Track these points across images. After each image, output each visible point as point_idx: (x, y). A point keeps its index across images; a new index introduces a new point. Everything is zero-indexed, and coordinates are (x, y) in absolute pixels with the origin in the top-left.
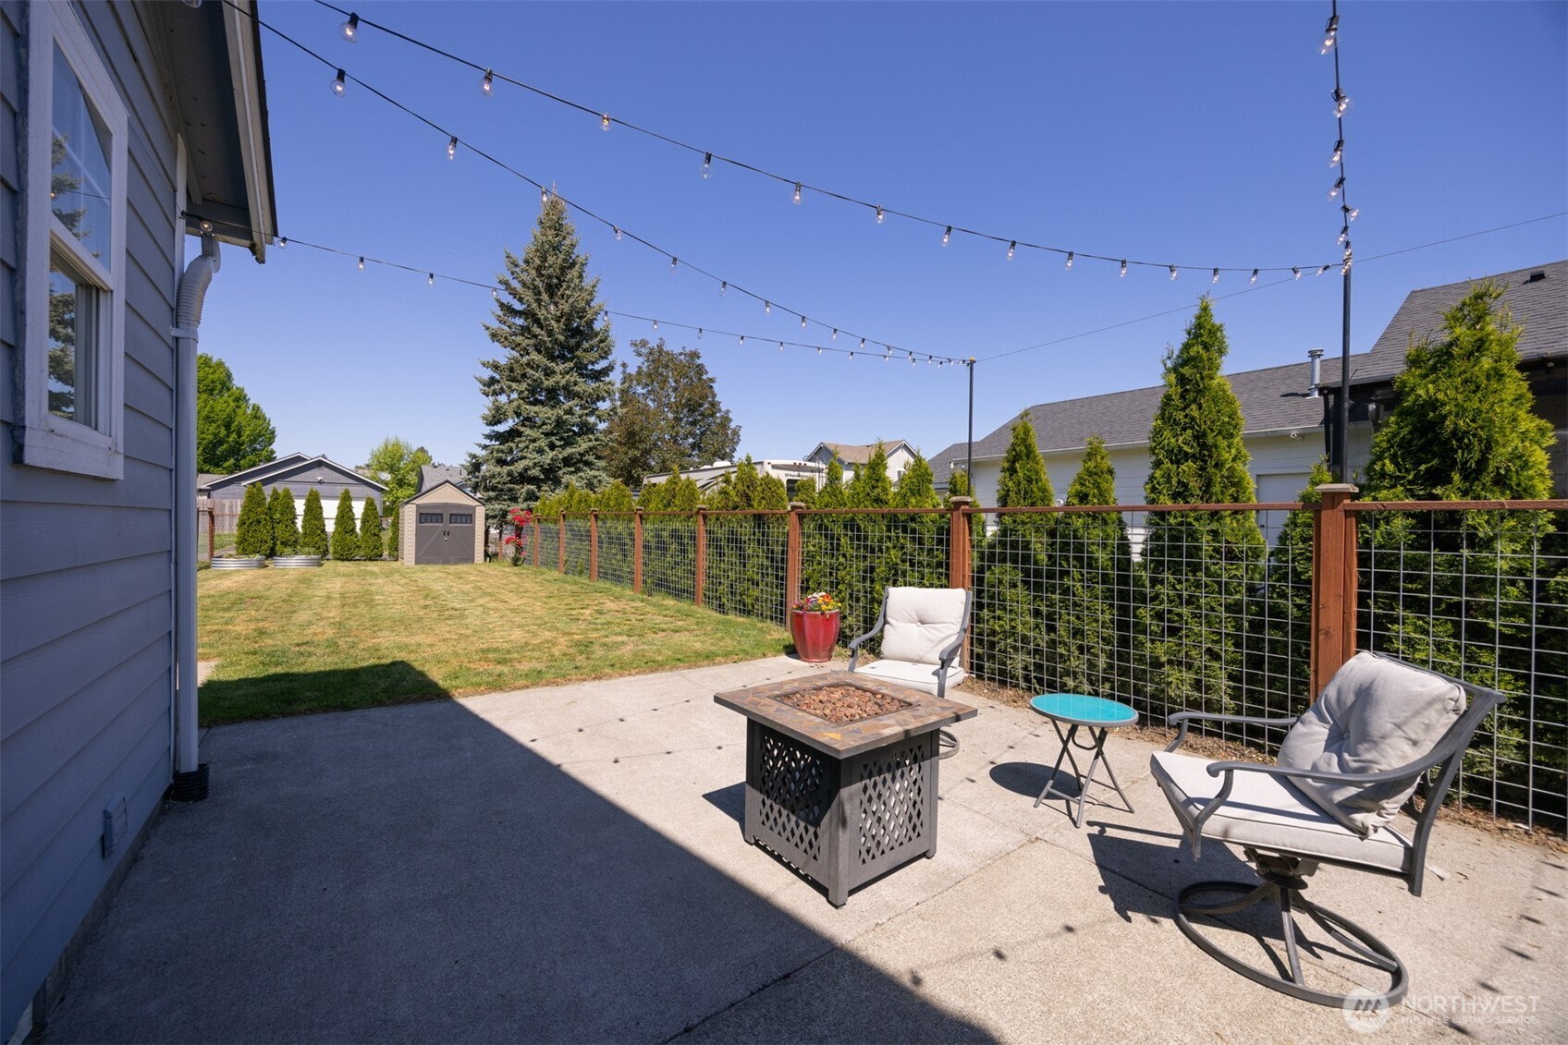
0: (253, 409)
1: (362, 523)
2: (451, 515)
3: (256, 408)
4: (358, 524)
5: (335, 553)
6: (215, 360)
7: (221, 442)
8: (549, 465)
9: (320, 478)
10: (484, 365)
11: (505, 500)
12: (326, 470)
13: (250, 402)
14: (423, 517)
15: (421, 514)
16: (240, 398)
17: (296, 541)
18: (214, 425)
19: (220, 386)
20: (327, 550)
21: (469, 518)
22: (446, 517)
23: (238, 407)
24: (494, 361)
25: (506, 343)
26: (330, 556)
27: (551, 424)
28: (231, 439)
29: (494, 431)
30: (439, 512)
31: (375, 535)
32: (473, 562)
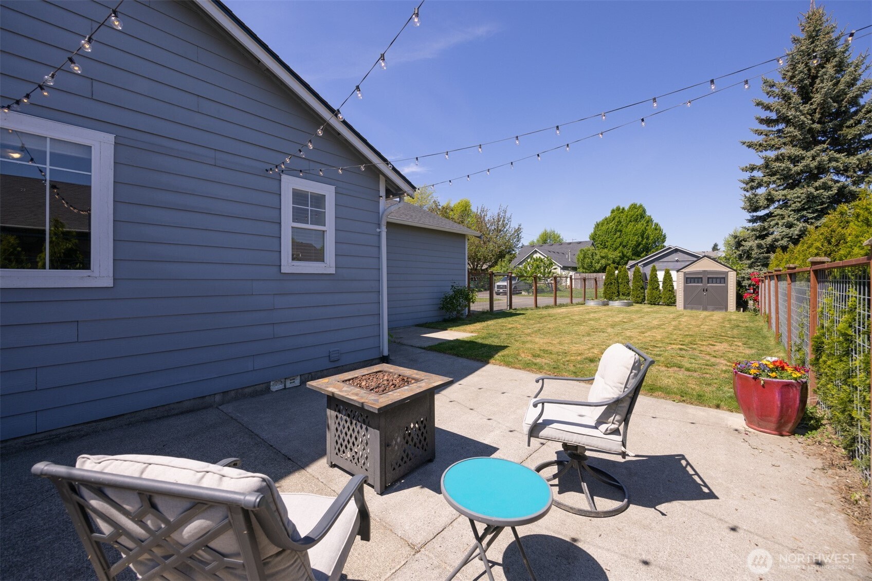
0: (655, 225)
1: (663, 283)
2: (708, 278)
3: (657, 225)
4: (661, 284)
5: (648, 300)
6: (638, 205)
7: (639, 245)
8: (797, 235)
9: (677, 259)
10: (743, 170)
11: (758, 266)
12: (680, 254)
13: (654, 222)
14: (689, 280)
15: (687, 278)
16: (650, 221)
17: (629, 293)
18: (637, 237)
19: (640, 217)
20: (644, 299)
21: (723, 280)
22: (705, 280)
23: (647, 226)
24: (750, 165)
25: (760, 149)
26: (646, 302)
27: (800, 202)
28: (644, 242)
29: (753, 216)
30: (700, 276)
31: (670, 291)
32: (726, 309)
